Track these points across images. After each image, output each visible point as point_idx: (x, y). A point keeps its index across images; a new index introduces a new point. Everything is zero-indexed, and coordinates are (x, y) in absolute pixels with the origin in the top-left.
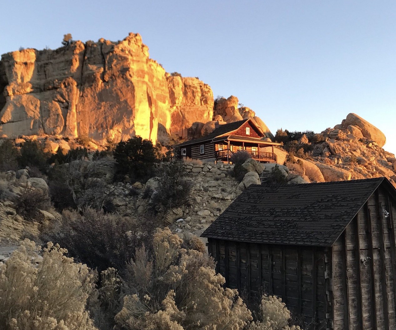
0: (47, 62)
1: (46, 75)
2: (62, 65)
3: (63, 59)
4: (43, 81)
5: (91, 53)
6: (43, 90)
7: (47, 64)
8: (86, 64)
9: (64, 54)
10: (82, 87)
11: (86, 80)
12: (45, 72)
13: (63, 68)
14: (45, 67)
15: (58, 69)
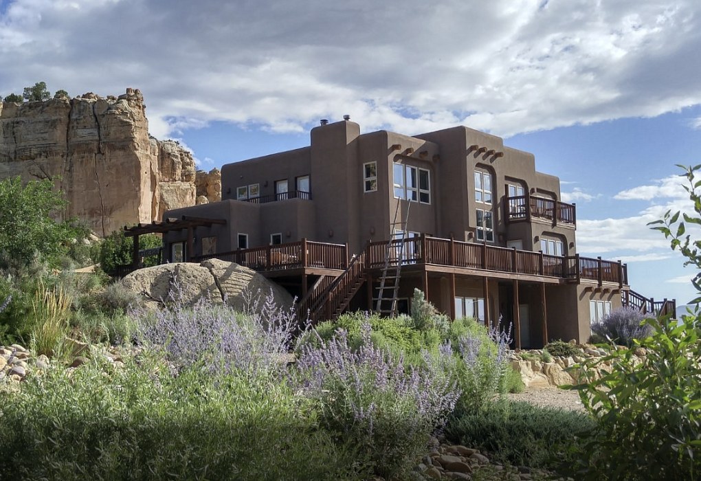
0: (16, 119)
1: (15, 137)
2: (39, 126)
3: (40, 118)
4: (12, 148)
5: (80, 112)
6: (13, 158)
7: (18, 123)
8: (73, 127)
9: (42, 111)
10: (69, 159)
11: (74, 149)
12: (14, 133)
13: (42, 131)
14: (14, 127)
15: (34, 131)
